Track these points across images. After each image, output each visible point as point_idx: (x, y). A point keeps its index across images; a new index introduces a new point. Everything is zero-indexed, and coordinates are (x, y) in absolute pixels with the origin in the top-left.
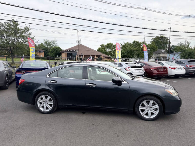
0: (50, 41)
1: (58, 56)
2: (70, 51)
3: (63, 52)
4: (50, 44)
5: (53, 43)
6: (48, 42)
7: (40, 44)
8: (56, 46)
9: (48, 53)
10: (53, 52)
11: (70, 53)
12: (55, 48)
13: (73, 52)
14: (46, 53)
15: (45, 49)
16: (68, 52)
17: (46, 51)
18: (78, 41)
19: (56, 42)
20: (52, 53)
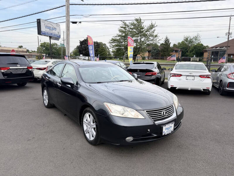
0: (192, 38)
1: (195, 56)
2: (217, 49)
3: (206, 51)
4: (191, 42)
5: (196, 39)
6: (189, 39)
7: (181, 42)
8: (199, 43)
9: (187, 53)
10: (193, 51)
11: (216, 52)
12: (196, 46)
13: (221, 50)
14: (185, 53)
15: (184, 48)
16: (213, 51)
17: (186, 50)
18: (229, 33)
19: (200, 38)
20: (191, 53)
